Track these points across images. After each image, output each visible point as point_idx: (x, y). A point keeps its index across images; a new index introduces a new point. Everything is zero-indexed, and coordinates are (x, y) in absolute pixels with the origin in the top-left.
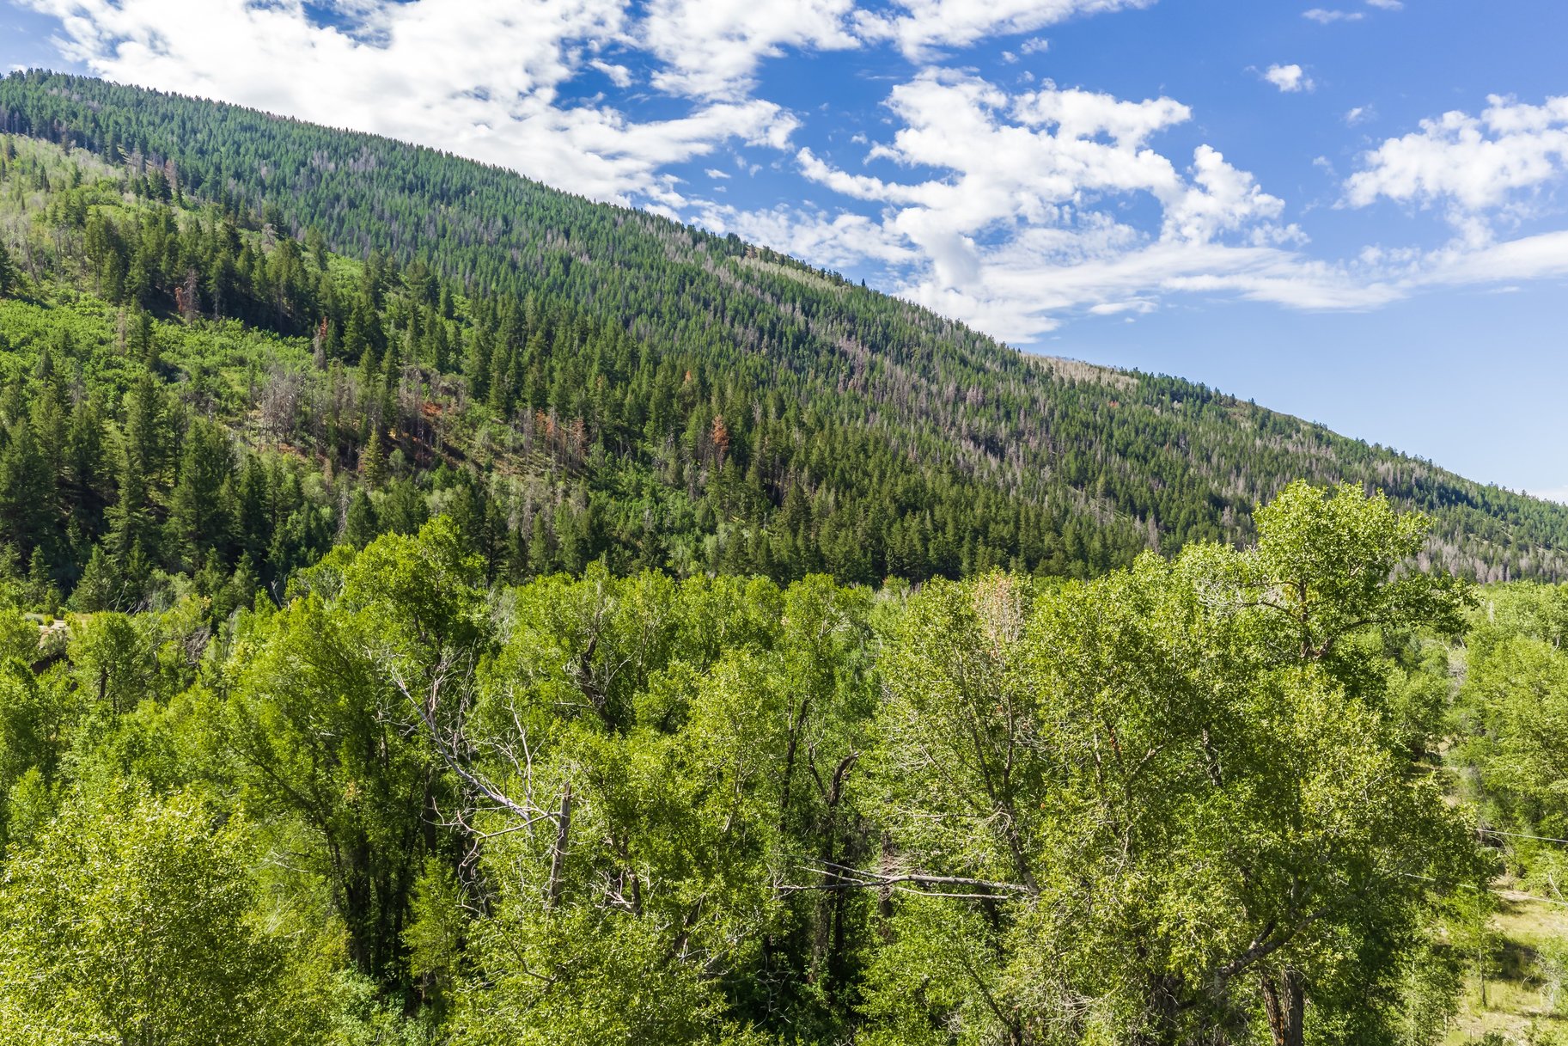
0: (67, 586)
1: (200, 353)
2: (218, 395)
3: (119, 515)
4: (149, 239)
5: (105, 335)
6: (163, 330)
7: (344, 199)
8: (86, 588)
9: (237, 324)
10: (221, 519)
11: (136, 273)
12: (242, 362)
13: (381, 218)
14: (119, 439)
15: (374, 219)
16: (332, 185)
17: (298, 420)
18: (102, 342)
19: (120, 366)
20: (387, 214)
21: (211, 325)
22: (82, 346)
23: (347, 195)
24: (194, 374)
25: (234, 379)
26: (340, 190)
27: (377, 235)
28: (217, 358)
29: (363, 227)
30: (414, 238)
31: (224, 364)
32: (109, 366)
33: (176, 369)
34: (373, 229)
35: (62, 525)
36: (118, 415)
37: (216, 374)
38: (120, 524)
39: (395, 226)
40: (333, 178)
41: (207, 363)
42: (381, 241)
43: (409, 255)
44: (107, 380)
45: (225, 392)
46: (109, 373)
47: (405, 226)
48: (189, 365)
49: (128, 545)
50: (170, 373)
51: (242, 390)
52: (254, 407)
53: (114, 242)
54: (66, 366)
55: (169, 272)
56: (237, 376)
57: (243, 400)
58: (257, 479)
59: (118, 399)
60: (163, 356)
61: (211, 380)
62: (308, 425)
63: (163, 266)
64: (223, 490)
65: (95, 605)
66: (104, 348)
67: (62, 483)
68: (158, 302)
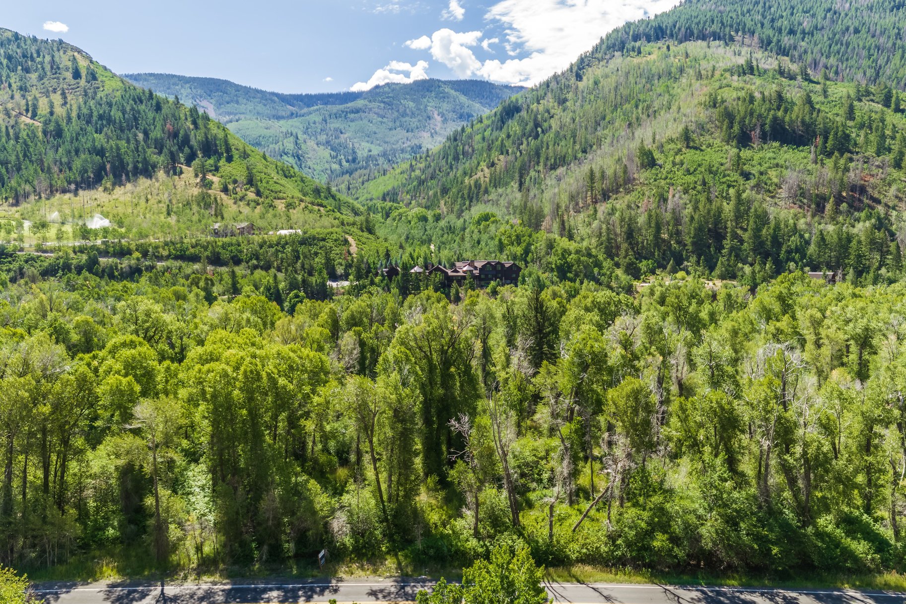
0: (712, 268)
1: (760, 164)
2: (766, 184)
3: (727, 243)
4: (742, 109)
5: (724, 161)
6: (745, 153)
7: (851, 29)
8: (717, 271)
9: (776, 144)
10: (762, 244)
11: (736, 128)
12: (777, 165)
13: (873, 36)
14: (728, 208)
15: (869, 38)
16: (845, 21)
17: (799, 192)
18: (722, 165)
19: (729, 175)
20: (878, 32)
21: (766, 146)
22: (714, 169)
23: (852, 24)
24: (757, 175)
25: (773, 174)
26: (850, 23)
27: (869, 49)
28: (767, 165)
29: (861, 46)
30: (894, 44)
31: (770, 168)
32: (724, 176)
33: (750, 173)
34: (867, 45)
35: (709, 247)
36: (727, 198)
37: (766, 173)
38: (728, 247)
39: (882, 40)
40: (846, 15)
41: (762, 169)
42: (872, 51)
43: (888, 57)
44: (723, 183)
45: (769, 182)
46: (724, 180)
47: (889, 37)
48: (754, 171)
49: (730, 255)
50: (747, 176)
51: (775, 180)
52: (781, 188)
53: (729, 116)
54: (709, 178)
55: (750, 123)
56: (775, 173)
57: (776, 185)
58: (777, 227)
59: (727, 191)
60: (745, 167)
61: (763, 177)
62: (803, 195)
63: (747, 122)
64: (764, 231)
65: (722, 277)
66: (723, 168)
67: (709, 230)
68: (744, 140)
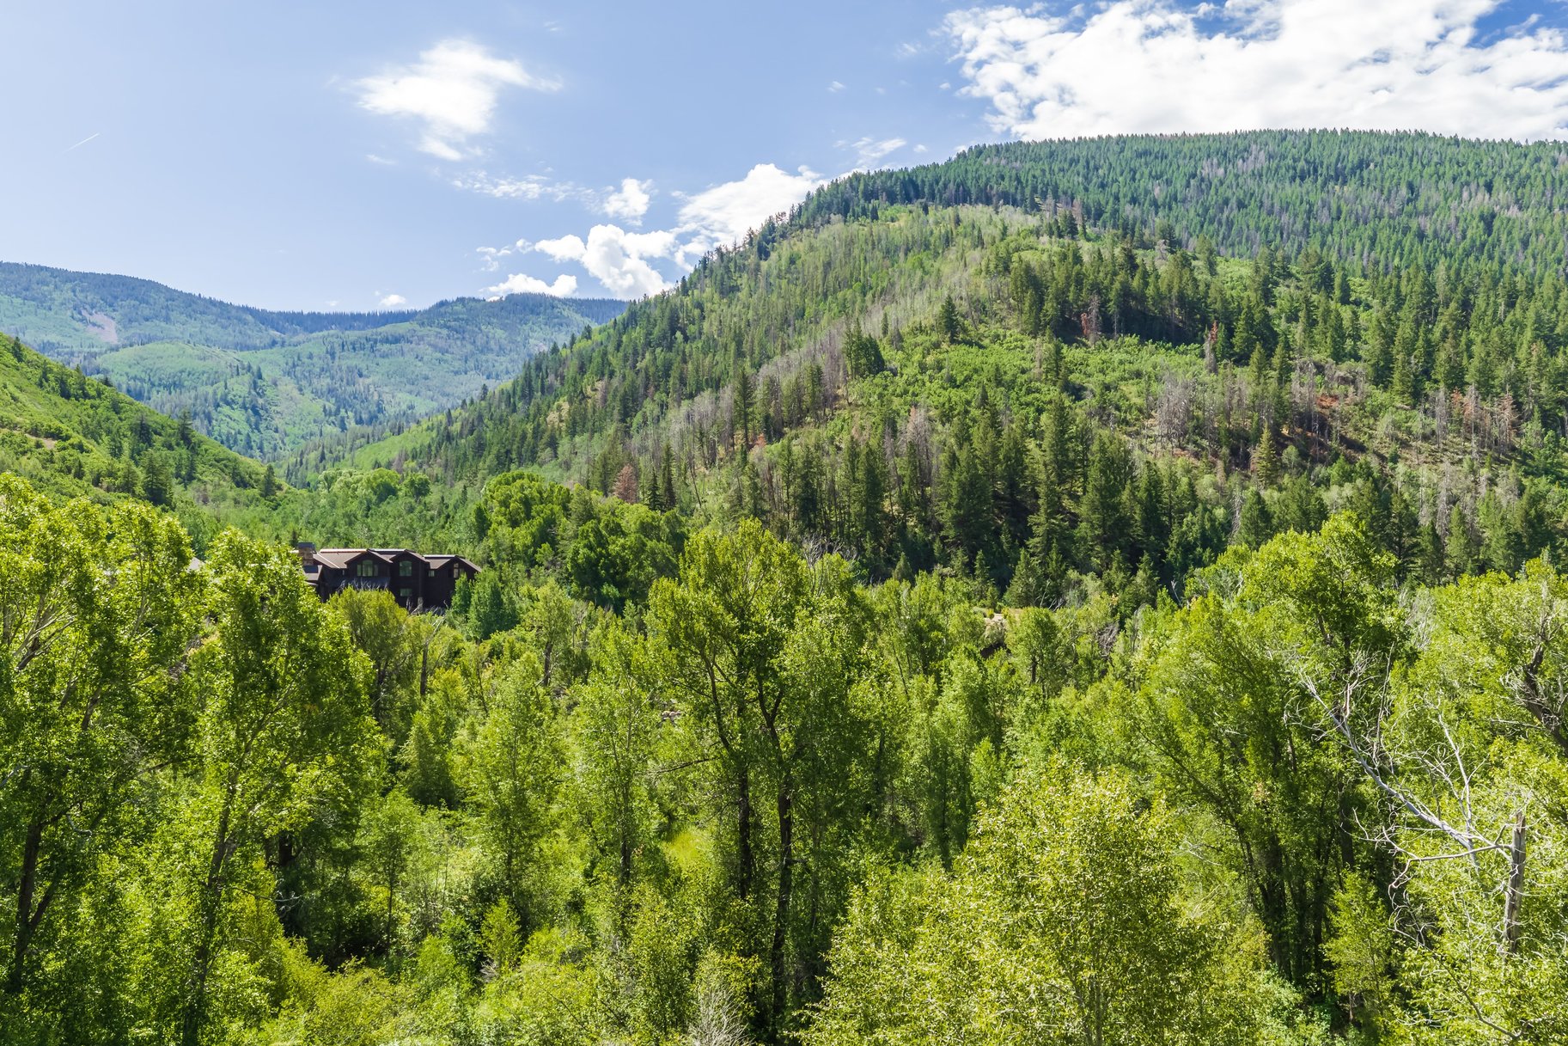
0: (1003, 584)
1: (1102, 371)
2: (1118, 408)
3: (1039, 521)
4: (1059, 274)
5: (1026, 365)
6: (1072, 354)
7: (1233, 202)
8: (1017, 587)
9: (1132, 340)
10: (1123, 523)
11: (1050, 307)
12: (1138, 375)
13: (1270, 213)
14: (1038, 455)
15: (1264, 215)
16: (1221, 190)
17: (1191, 424)
18: (1023, 372)
19: (1038, 391)
20: (1277, 208)
21: (1111, 343)
22: (1007, 378)
23: (1234, 195)
24: (1098, 391)
25: (1131, 390)
26: (1229, 193)
27: (1267, 231)
28: (1117, 374)
29: (1252, 225)
30: (1306, 226)
31: (1123, 379)
32: (1029, 392)
33: (1083, 388)
34: (1262, 225)
35: (997, 533)
36: (1036, 434)
37: (1116, 389)
38: (1041, 530)
39: (1285, 218)
40: (1222, 183)
41: (1108, 380)
42: (1271, 235)
43: (1300, 246)
44: (1027, 404)
45: (1124, 404)
46: (1029, 398)
47: (1296, 215)
48: (1093, 384)
49: (1047, 549)
50: (1077, 392)
51: (1138, 401)
52: (1150, 416)
53: (1033, 282)
54: (997, 395)
55: (1076, 301)
56: (1134, 389)
57: (1140, 410)
58: (1154, 484)
59: (1037, 420)
60: (1072, 377)
61: (1111, 395)
62: (1200, 429)
63: (1071, 297)
64: (1125, 496)
65: (1025, 601)
66: (1025, 376)
67: (996, 496)
68: (1067, 329)
